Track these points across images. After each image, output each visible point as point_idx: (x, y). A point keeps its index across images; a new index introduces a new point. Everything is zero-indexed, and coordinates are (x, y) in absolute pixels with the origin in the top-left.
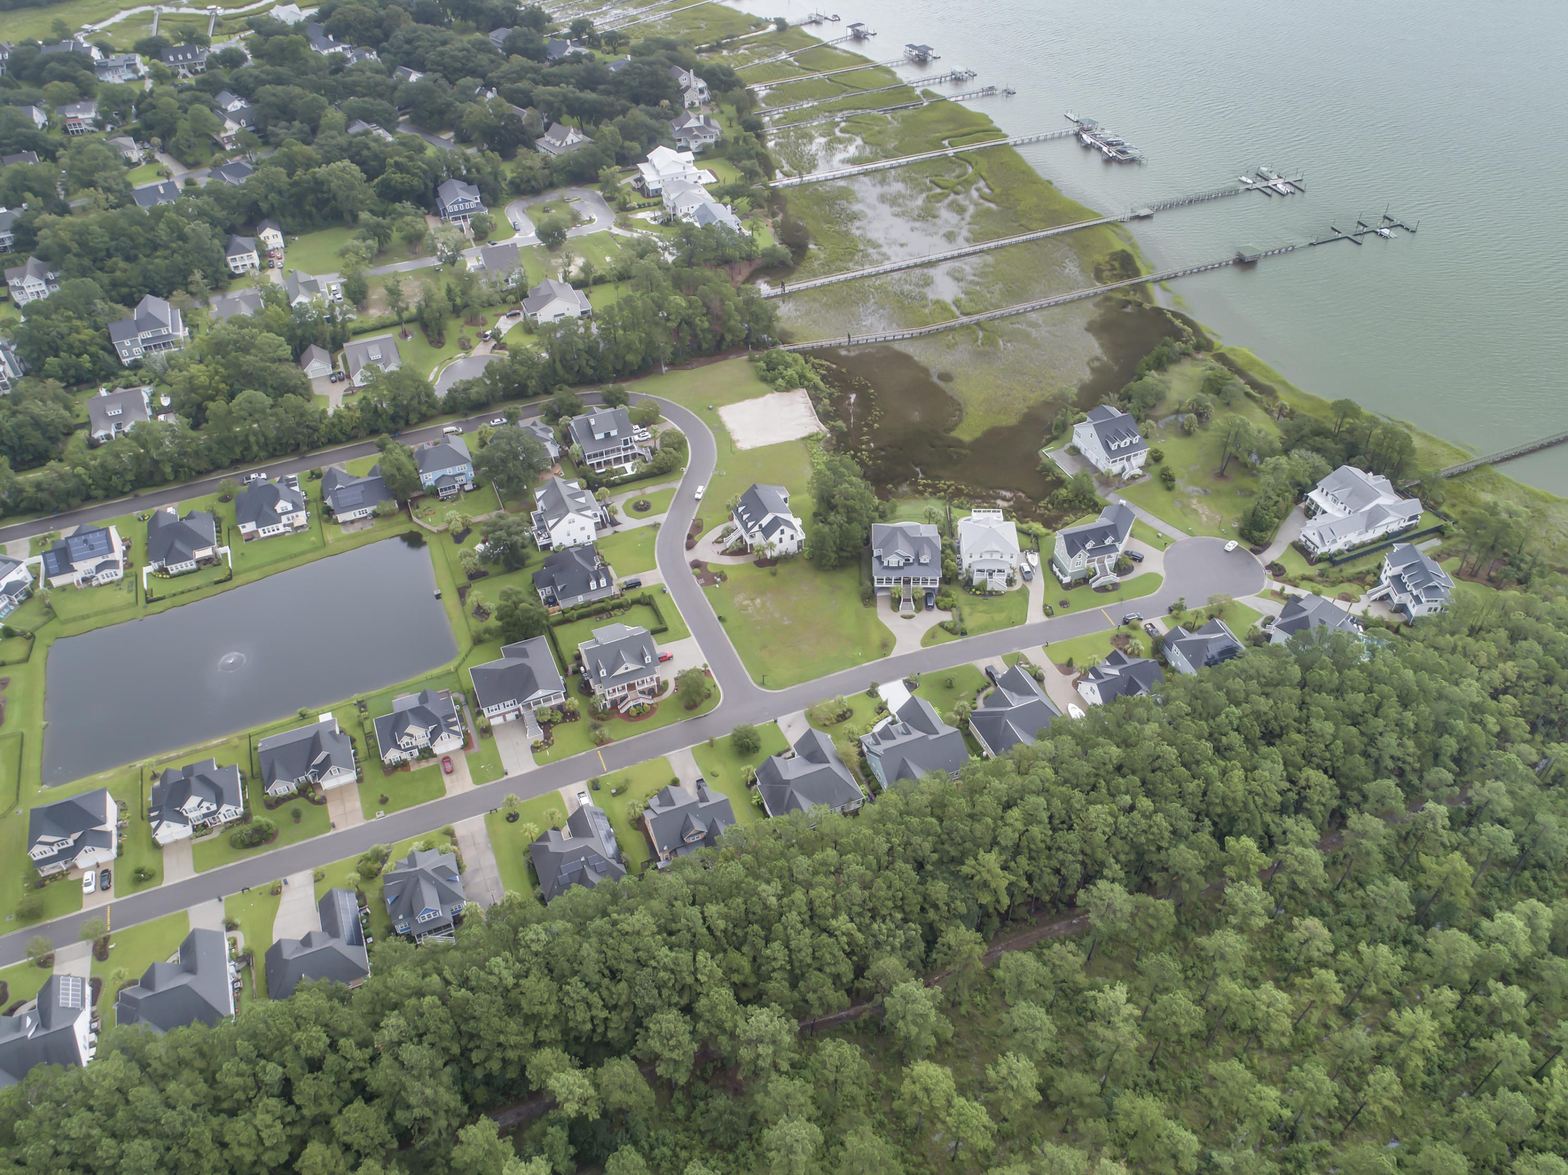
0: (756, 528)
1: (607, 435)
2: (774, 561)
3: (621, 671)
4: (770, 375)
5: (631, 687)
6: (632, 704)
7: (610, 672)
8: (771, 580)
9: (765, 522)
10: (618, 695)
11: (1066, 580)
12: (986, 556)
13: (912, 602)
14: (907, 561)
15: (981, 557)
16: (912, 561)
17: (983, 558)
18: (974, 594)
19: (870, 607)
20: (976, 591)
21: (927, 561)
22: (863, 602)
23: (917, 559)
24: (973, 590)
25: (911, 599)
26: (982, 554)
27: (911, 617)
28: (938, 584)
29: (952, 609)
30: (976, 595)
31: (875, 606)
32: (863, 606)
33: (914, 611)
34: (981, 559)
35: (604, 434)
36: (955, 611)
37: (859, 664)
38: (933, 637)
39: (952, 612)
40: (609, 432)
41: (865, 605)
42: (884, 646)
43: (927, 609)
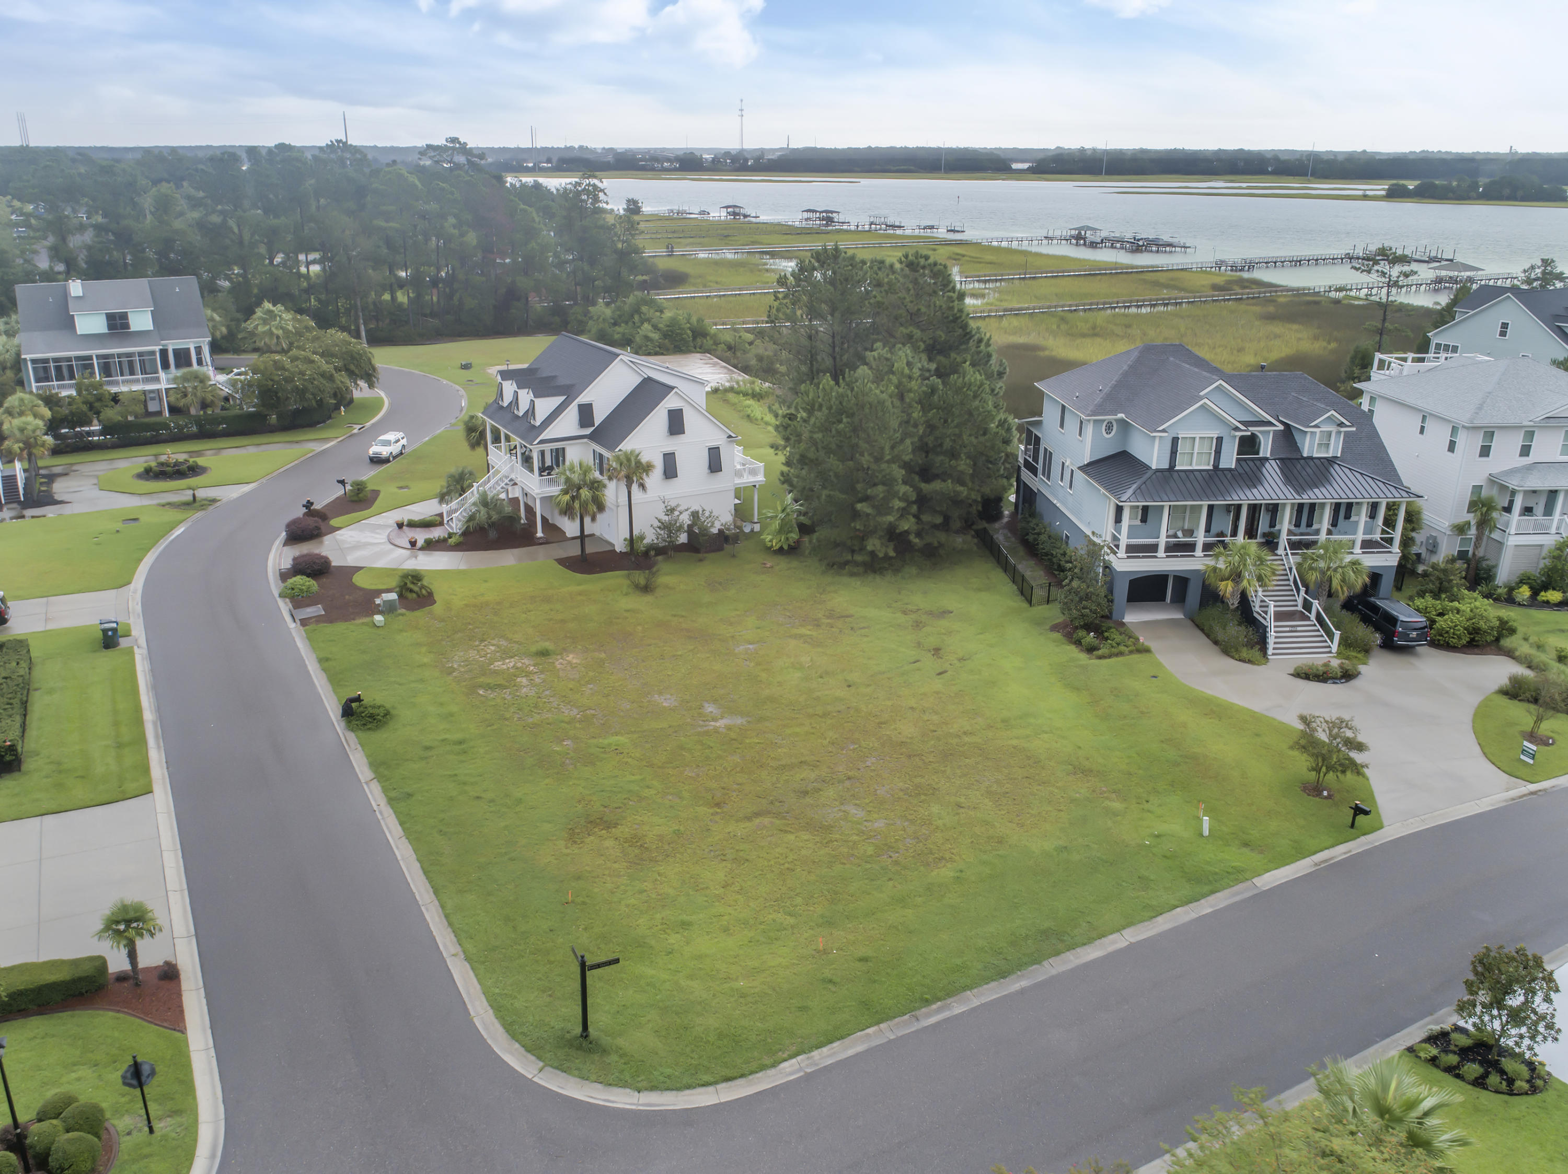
0: (568, 424)
1: (118, 322)
9: (603, 396)
13: (1319, 618)
14: (1249, 444)
15: (1525, 451)
16: (1266, 449)
17: (1532, 458)
18: (1534, 602)
19: (1121, 654)
20: (1535, 592)
21: (1335, 449)
22: (1078, 643)
23: (1288, 437)
24: (1525, 592)
25: (1307, 606)
26: (1530, 435)
27: (1347, 676)
28: (1396, 548)
29: (1507, 642)
30: (1547, 604)
31: (1147, 651)
32: (1083, 657)
33: (1339, 654)
34: (1526, 461)
35: (104, 317)
36: (1524, 649)
37: (1237, 875)
38: (1532, 736)
39: (1510, 654)
40: (124, 316)
41: (1090, 650)
42: (1315, 790)
43: (1389, 645)
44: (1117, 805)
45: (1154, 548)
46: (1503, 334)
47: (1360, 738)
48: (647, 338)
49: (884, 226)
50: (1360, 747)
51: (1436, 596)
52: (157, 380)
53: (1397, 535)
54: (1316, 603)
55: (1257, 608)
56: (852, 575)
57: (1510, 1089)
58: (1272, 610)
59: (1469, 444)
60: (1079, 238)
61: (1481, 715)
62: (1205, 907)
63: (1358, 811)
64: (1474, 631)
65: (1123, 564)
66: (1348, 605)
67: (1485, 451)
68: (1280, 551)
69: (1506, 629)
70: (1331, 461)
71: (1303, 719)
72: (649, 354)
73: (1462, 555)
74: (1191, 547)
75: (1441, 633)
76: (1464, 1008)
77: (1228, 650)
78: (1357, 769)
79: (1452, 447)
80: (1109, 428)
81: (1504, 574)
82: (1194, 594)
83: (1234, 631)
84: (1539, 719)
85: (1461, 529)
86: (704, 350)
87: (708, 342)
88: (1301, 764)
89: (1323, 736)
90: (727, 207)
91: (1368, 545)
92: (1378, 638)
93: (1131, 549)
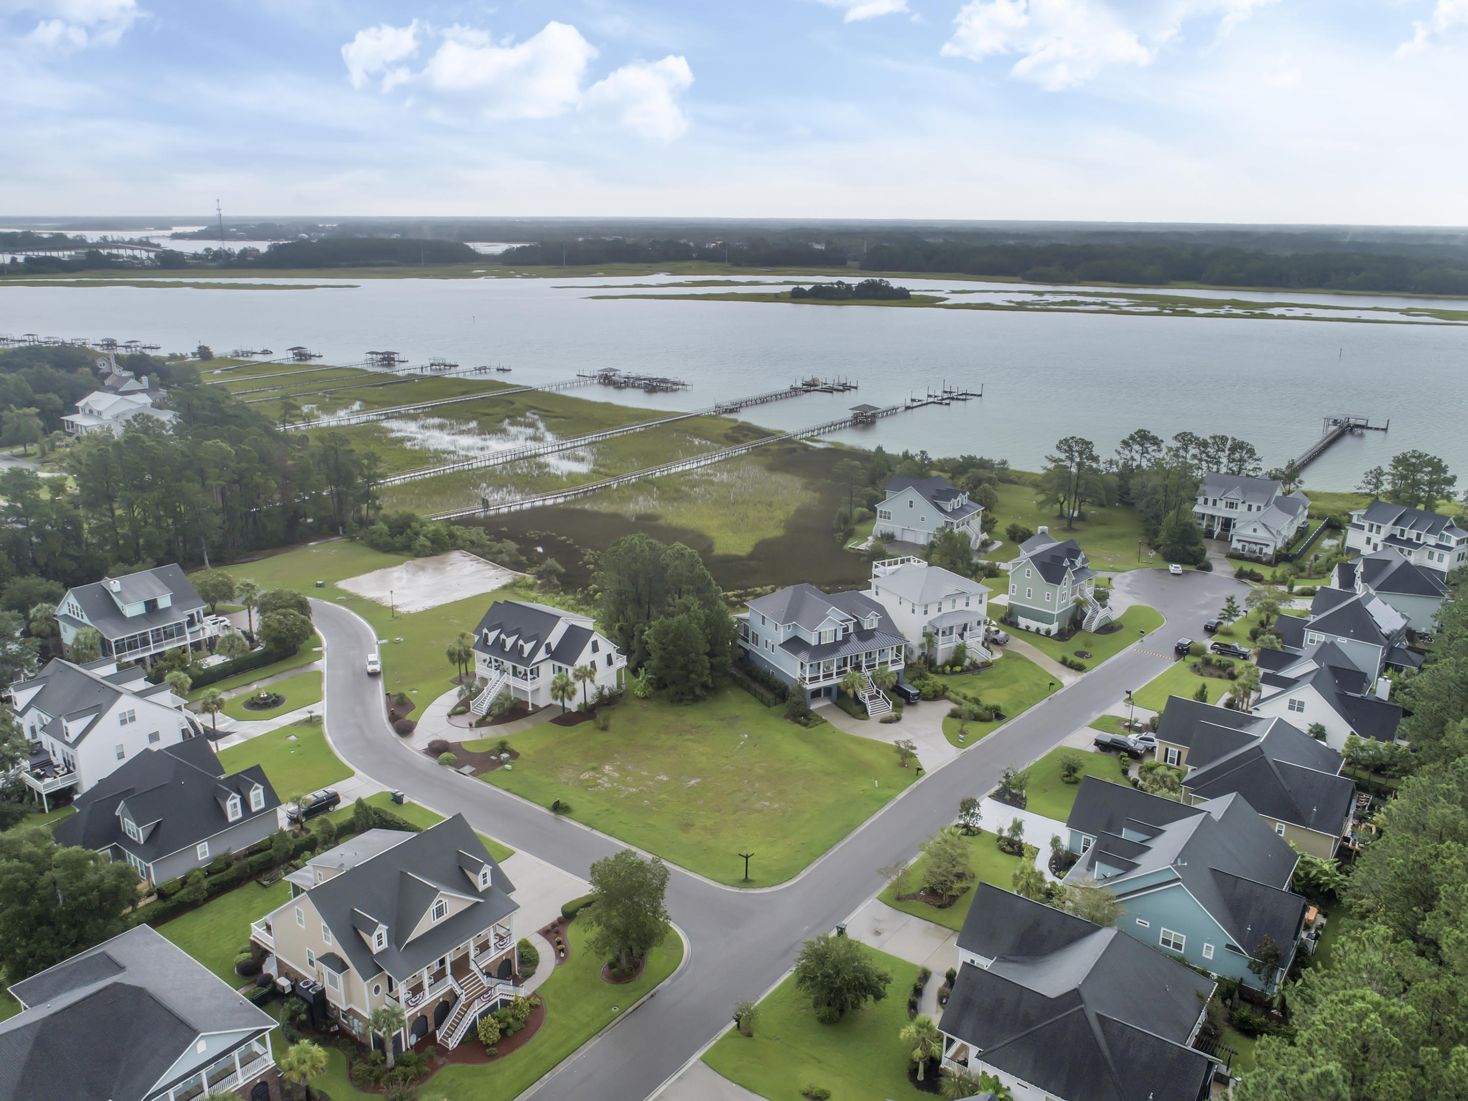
0: (541, 654)
1: (151, 605)
2: (587, 712)
3: (427, 923)
4: (399, 540)
5: (461, 967)
6: (478, 1008)
7: (397, 936)
8: (603, 737)
9: (554, 638)
10: (429, 997)
11: (1054, 628)
12: (947, 608)
13: (883, 697)
14: (846, 630)
15: (940, 610)
16: (851, 630)
17: (943, 612)
18: (953, 673)
19: (817, 725)
20: (952, 668)
21: (875, 625)
22: (799, 723)
23: (858, 625)
24: (948, 668)
25: (878, 692)
26: (940, 603)
27: (898, 719)
28: (903, 662)
29: (947, 694)
30: (956, 673)
31: (825, 721)
32: (804, 728)
33: (893, 710)
34: (940, 613)
35: (143, 604)
36: (953, 696)
37: (890, 798)
38: (962, 732)
39: (948, 698)
40: (155, 600)
41: (806, 725)
42: (902, 765)
43: (909, 703)
44: (845, 783)
45: (818, 678)
46: (911, 506)
47: (914, 745)
48: (423, 546)
49: (442, 367)
50: (915, 748)
51: (920, 679)
52: (185, 639)
53: (903, 657)
54: (881, 691)
55: (860, 696)
56: (686, 705)
57: (974, 835)
58: (867, 695)
59: (919, 610)
60: (607, 380)
61: (945, 726)
62: (886, 808)
63: (919, 769)
64: (935, 692)
65: (810, 687)
66: (892, 690)
67: (926, 612)
68: (863, 671)
69: (945, 688)
70: (874, 630)
71: (896, 742)
72: (427, 556)
73: (923, 654)
74: (831, 675)
75: (924, 694)
76: (960, 817)
77: (854, 716)
78: (913, 755)
79: (913, 611)
80: (789, 627)
81: (940, 661)
82: (834, 693)
83: (856, 708)
84: (962, 726)
85: (922, 646)
86: (459, 548)
87: (460, 542)
88: (898, 758)
89: (902, 746)
90: (293, 349)
91: (893, 662)
92: (904, 701)
93: (811, 679)
